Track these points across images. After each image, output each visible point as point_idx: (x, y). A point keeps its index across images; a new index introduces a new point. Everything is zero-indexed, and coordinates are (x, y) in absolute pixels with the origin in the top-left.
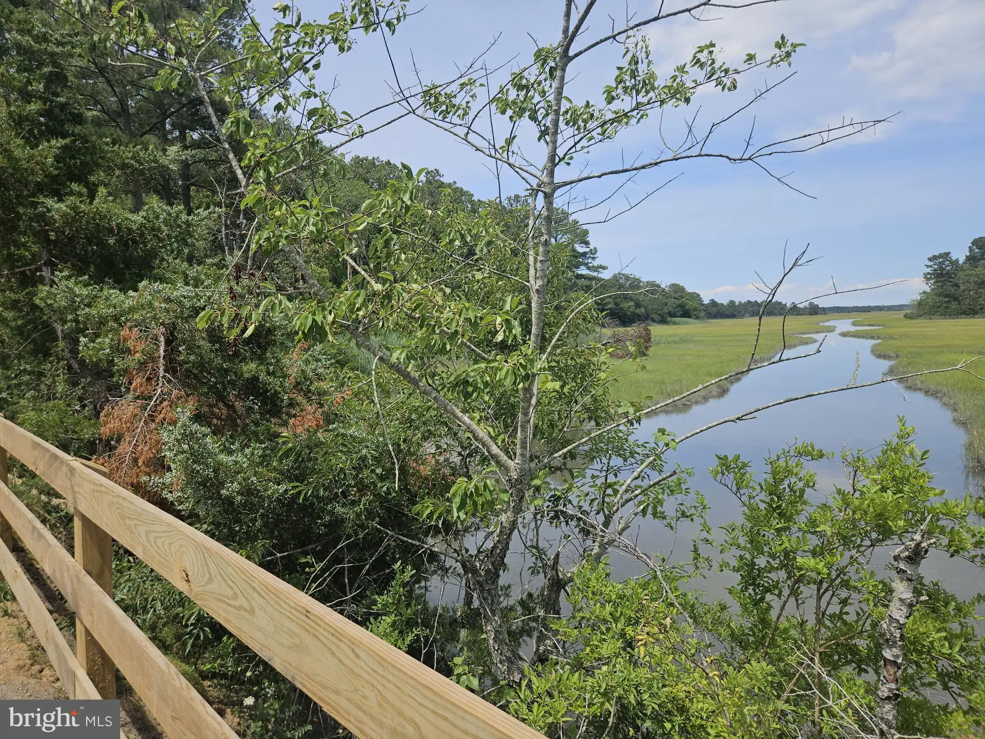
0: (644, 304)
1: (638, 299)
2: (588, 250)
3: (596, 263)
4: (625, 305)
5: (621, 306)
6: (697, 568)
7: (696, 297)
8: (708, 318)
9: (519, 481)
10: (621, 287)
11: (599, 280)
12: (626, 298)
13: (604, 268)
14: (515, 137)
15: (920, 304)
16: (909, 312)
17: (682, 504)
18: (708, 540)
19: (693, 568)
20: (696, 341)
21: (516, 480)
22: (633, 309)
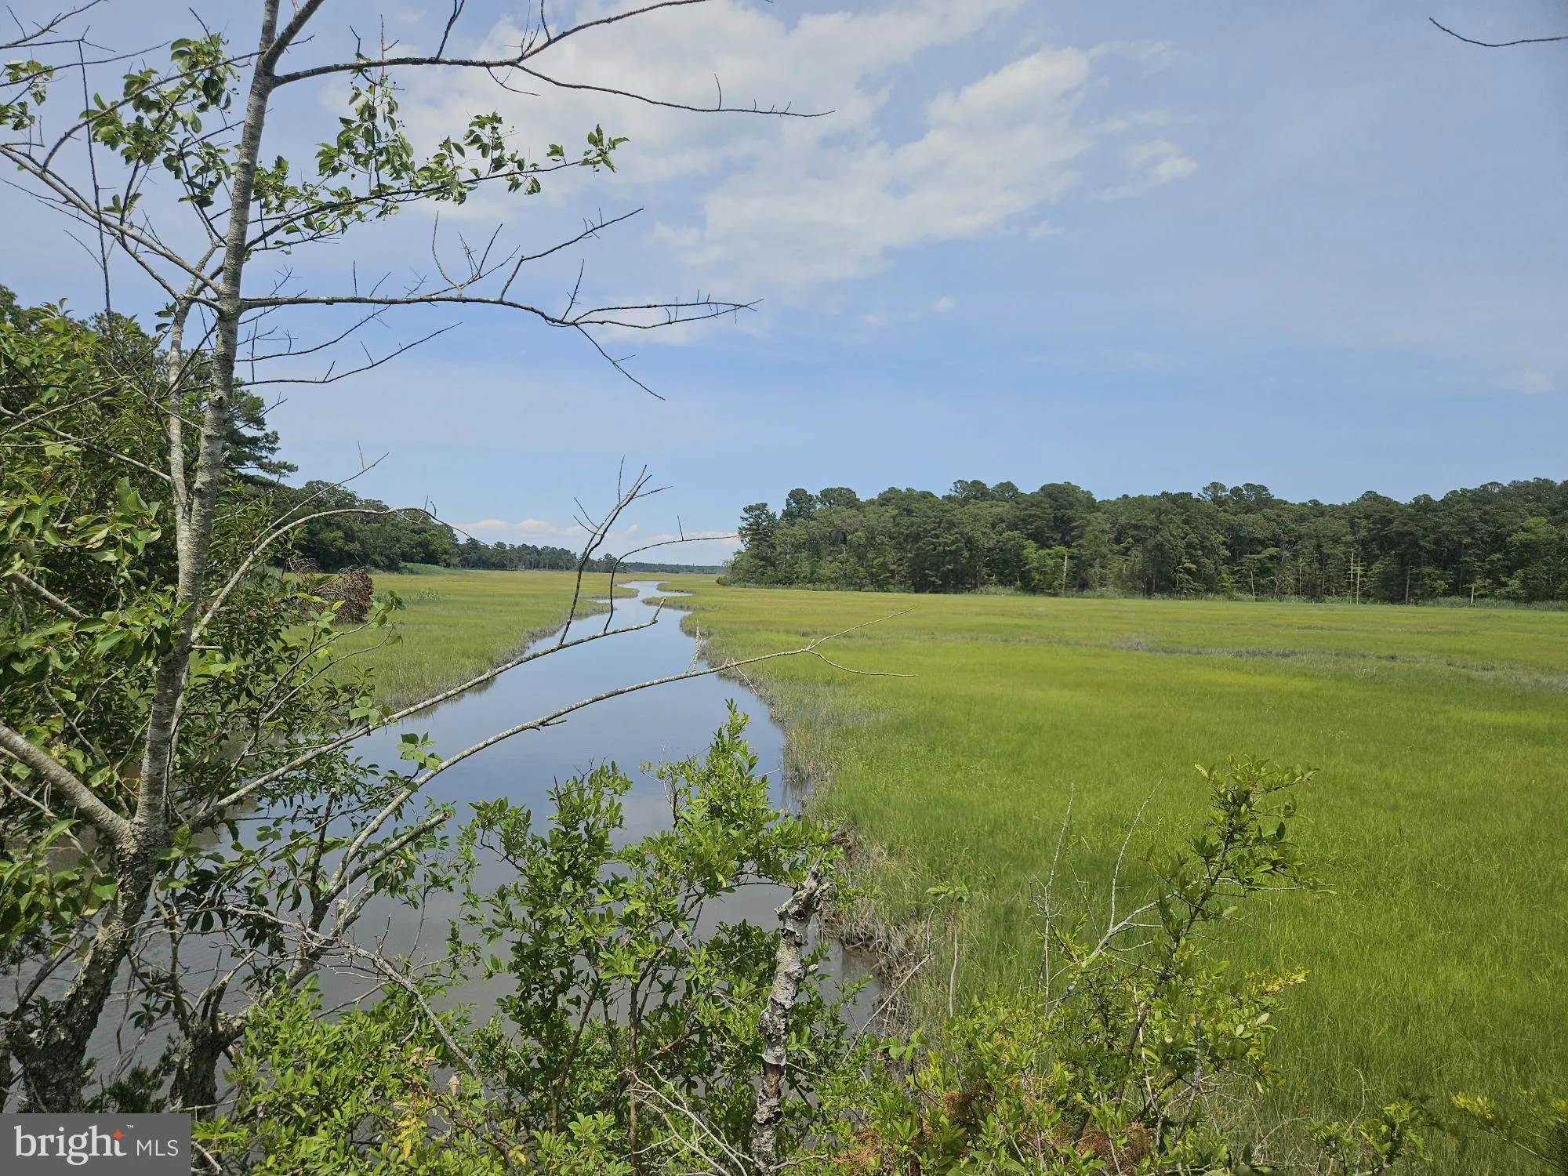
0: (361, 536)
1: (351, 528)
2: (260, 434)
3: (275, 458)
4: (327, 535)
5: (322, 536)
6: (456, 966)
7: (446, 531)
8: (464, 567)
9: (142, 857)
10: (320, 504)
11: (281, 487)
12: (328, 523)
13: (291, 469)
14: (136, 196)
15: (734, 566)
16: (722, 576)
17: (434, 865)
18: (473, 919)
19: (449, 966)
20: (446, 602)
21: (135, 856)
22: (340, 543)
